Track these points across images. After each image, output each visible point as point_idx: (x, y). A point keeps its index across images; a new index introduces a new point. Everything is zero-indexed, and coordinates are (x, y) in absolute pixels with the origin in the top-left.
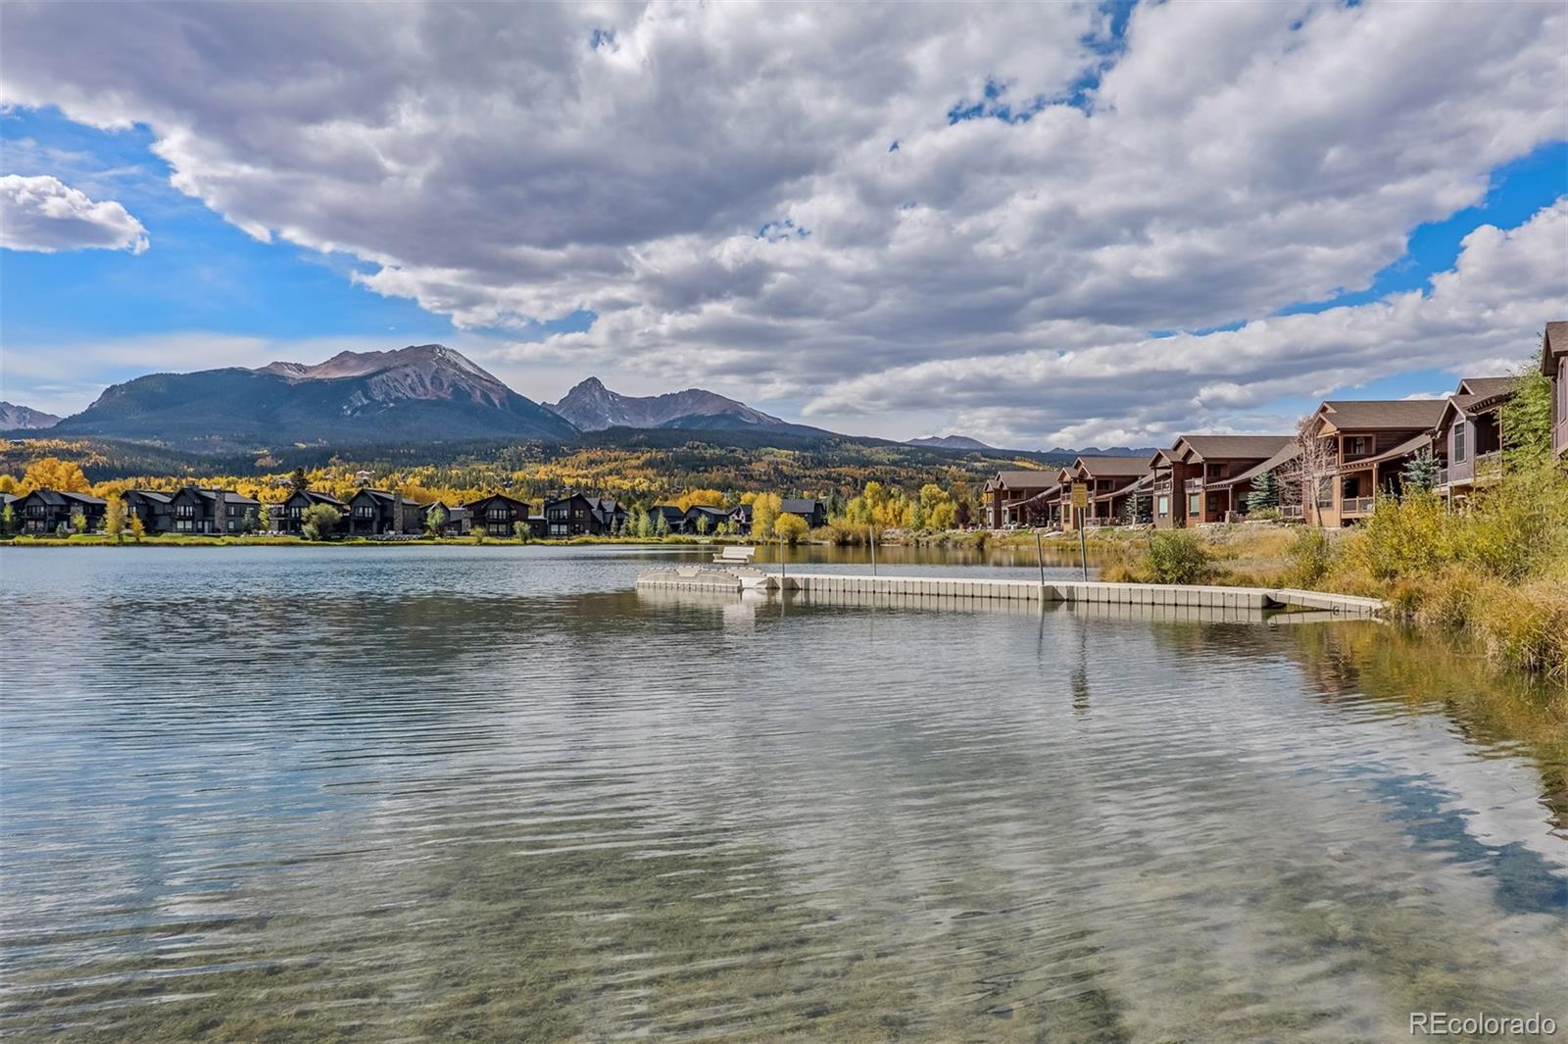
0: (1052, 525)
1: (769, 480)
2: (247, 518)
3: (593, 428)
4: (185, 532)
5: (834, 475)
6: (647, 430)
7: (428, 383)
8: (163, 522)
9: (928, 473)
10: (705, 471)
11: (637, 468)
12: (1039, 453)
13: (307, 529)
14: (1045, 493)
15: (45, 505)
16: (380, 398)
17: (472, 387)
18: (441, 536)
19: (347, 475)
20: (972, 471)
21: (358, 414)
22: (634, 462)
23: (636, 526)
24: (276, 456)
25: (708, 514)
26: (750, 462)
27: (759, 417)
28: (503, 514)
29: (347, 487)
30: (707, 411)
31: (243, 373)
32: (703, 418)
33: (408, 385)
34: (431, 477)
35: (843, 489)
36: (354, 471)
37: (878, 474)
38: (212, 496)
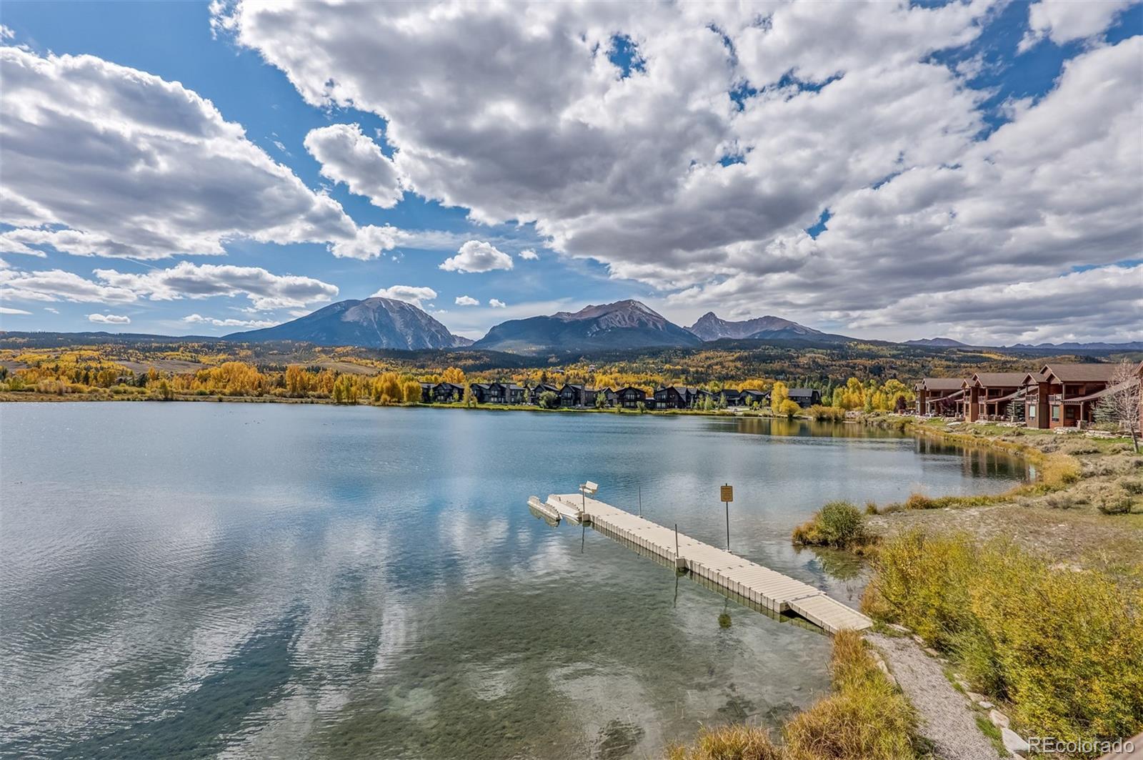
0: (958, 416)
1: (809, 368)
2: (519, 397)
3: (711, 339)
4: (495, 403)
5: (851, 364)
6: (739, 340)
7: (627, 318)
8: (486, 398)
9: (916, 362)
10: (771, 363)
11: (732, 361)
12: (1003, 348)
13: (542, 403)
14: (955, 394)
15: (444, 389)
16: (604, 328)
17: (648, 320)
18: (603, 407)
20: (949, 360)
21: (594, 335)
22: (731, 358)
23: (703, 404)
24: (557, 357)
25: (751, 394)
26: (798, 357)
27: (807, 331)
28: (632, 397)
30: (775, 328)
31: (545, 318)
32: (773, 332)
33: (618, 321)
34: (623, 368)
35: (857, 372)
36: (588, 365)
37: (881, 363)
38: (505, 386)
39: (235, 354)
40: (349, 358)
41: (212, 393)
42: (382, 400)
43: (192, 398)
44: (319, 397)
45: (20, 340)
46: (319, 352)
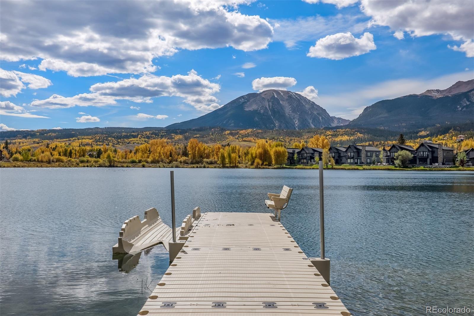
2: (374, 158)
4: (351, 164)
8: (344, 160)
13: (397, 162)
15: (306, 153)
18: (463, 166)
19: (453, 137)
21: (464, 109)
24: (426, 130)
29: (453, 143)
31: (414, 96)
36: (456, 135)
38: (361, 148)
39: (172, 138)
40: (249, 138)
41: (140, 161)
42: (255, 164)
43: (125, 165)
44: (211, 163)
45: (54, 134)
46: (228, 134)
